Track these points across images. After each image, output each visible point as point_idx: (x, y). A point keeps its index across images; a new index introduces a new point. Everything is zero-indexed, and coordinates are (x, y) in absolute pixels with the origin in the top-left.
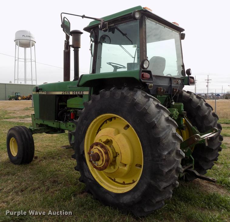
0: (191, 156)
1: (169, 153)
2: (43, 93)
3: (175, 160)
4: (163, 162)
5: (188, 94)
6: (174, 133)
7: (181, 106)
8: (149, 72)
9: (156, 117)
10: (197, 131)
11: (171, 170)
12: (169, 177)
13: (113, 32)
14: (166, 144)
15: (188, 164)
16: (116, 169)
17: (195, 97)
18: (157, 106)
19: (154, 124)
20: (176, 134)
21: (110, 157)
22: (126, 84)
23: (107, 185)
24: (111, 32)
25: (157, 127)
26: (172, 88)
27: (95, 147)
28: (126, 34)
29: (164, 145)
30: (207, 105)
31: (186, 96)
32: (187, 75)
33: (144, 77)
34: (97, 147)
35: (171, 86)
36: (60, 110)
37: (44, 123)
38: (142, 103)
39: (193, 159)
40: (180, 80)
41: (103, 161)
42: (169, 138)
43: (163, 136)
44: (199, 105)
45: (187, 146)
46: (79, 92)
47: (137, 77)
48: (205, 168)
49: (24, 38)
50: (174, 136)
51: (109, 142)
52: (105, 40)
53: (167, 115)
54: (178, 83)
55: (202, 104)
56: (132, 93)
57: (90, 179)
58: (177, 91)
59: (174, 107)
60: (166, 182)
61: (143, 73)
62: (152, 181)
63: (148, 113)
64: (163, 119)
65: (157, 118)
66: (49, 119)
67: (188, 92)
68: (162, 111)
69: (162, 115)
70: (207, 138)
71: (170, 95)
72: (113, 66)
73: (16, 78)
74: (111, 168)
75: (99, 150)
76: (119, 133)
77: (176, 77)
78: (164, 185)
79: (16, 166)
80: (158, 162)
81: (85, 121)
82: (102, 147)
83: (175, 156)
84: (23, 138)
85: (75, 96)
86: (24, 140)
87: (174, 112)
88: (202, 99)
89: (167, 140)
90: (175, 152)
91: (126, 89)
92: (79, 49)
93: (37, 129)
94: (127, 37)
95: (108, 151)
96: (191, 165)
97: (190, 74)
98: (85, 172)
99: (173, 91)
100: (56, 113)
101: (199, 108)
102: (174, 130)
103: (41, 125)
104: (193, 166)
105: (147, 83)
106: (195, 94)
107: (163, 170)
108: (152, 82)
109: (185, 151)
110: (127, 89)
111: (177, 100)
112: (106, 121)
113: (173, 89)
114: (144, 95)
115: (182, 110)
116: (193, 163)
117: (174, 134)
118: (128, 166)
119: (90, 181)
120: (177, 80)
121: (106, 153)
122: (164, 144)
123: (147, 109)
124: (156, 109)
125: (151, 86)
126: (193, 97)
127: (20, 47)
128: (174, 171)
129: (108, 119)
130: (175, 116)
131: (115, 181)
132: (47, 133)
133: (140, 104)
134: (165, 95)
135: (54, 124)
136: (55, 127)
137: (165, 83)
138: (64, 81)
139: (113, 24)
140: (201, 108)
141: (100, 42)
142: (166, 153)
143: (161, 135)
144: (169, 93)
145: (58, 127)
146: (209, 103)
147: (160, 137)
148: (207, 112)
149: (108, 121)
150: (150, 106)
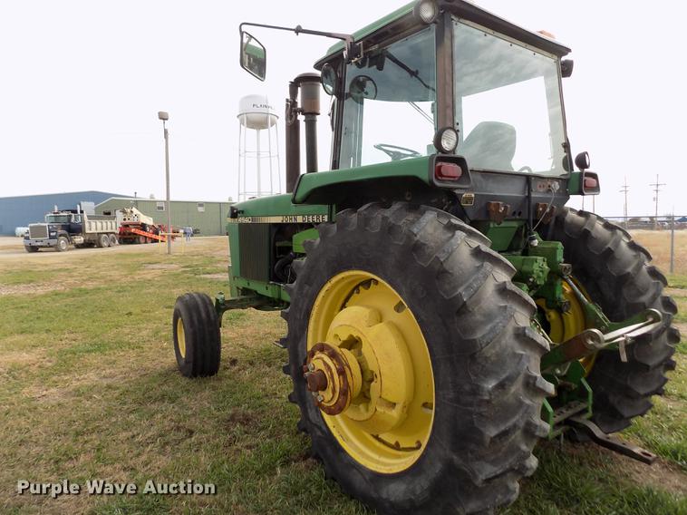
0: (583, 380)
1: (502, 386)
2: (247, 221)
3: (521, 403)
4: (483, 409)
5: (582, 219)
6: (518, 329)
7: (555, 250)
8: (460, 162)
9: (467, 284)
10: (601, 316)
11: (505, 434)
12: (504, 449)
13: (380, 68)
14: (492, 359)
15: (572, 403)
16: (370, 414)
17: (599, 225)
18: (477, 253)
19: (461, 304)
20: (527, 331)
21: (351, 384)
22: (409, 196)
23: (356, 448)
24: (375, 67)
25: (470, 312)
26: (533, 202)
27: (318, 354)
28: (417, 72)
29: (487, 362)
30: (633, 246)
31: (573, 224)
32: (576, 169)
33: (442, 176)
34: (323, 356)
35: (529, 197)
36: (280, 258)
37: (249, 287)
38: (432, 244)
39: (590, 390)
40: (557, 183)
41: (334, 391)
42: (503, 342)
43: (483, 337)
44: (609, 248)
45: (565, 362)
46: (315, 217)
47: (424, 175)
48: (626, 413)
49: (255, 109)
50: (521, 335)
51: (353, 343)
52: (366, 90)
53: (503, 277)
54: (549, 191)
55: (617, 244)
56: (411, 217)
57: (320, 428)
58: (548, 210)
59: (536, 251)
60: (494, 463)
61: (439, 164)
62: (455, 457)
63: (445, 272)
64: (490, 288)
65: (469, 287)
66: (258, 278)
67: (581, 213)
68: (488, 265)
69: (486, 277)
70: (625, 341)
71: (528, 221)
72: (387, 152)
73: (242, 191)
74: (359, 409)
75: (325, 363)
76: (381, 322)
77: (545, 175)
78: (488, 470)
79: (184, 381)
80: (470, 408)
81: (307, 287)
82: (333, 355)
83: (521, 391)
84: (195, 318)
85: (309, 226)
86: (196, 322)
87: (536, 267)
88: (618, 231)
89: (497, 348)
90: (521, 379)
91: (396, 206)
92: (318, 117)
93: (234, 300)
94: (420, 79)
95: (346, 367)
96: (583, 406)
97: (587, 167)
98: (309, 410)
99: (536, 212)
100: (270, 264)
101: (609, 255)
102: (523, 319)
103: (245, 291)
104: (588, 408)
105: (457, 192)
106: (599, 218)
107: (482, 429)
108: (467, 186)
109: (559, 372)
110: (400, 206)
111: (550, 233)
112: (357, 288)
113: (537, 205)
114: (446, 222)
115: (558, 259)
116: (588, 401)
117: (520, 332)
118: (399, 407)
119: (319, 433)
120: (549, 183)
121: (341, 372)
122: (486, 359)
123: (442, 260)
124: (473, 260)
125: (469, 199)
126: (593, 226)
127: (248, 129)
128: (518, 433)
129: (361, 284)
130: (539, 277)
131: (377, 438)
132: (257, 308)
133: (428, 248)
134: (512, 220)
135: (267, 288)
136: (270, 296)
137: (514, 191)
138: (287, 192)
139: (377, 46)
140: (616, 254)
141: (349, 95)
142: (490, 385)
143: (478, 335)
144: (525, 216)
145: (276, 297)
146: (639, 242)
147: (474, 340)
148: (633, 265)
149: (361, 288)
150: (452, 252)
